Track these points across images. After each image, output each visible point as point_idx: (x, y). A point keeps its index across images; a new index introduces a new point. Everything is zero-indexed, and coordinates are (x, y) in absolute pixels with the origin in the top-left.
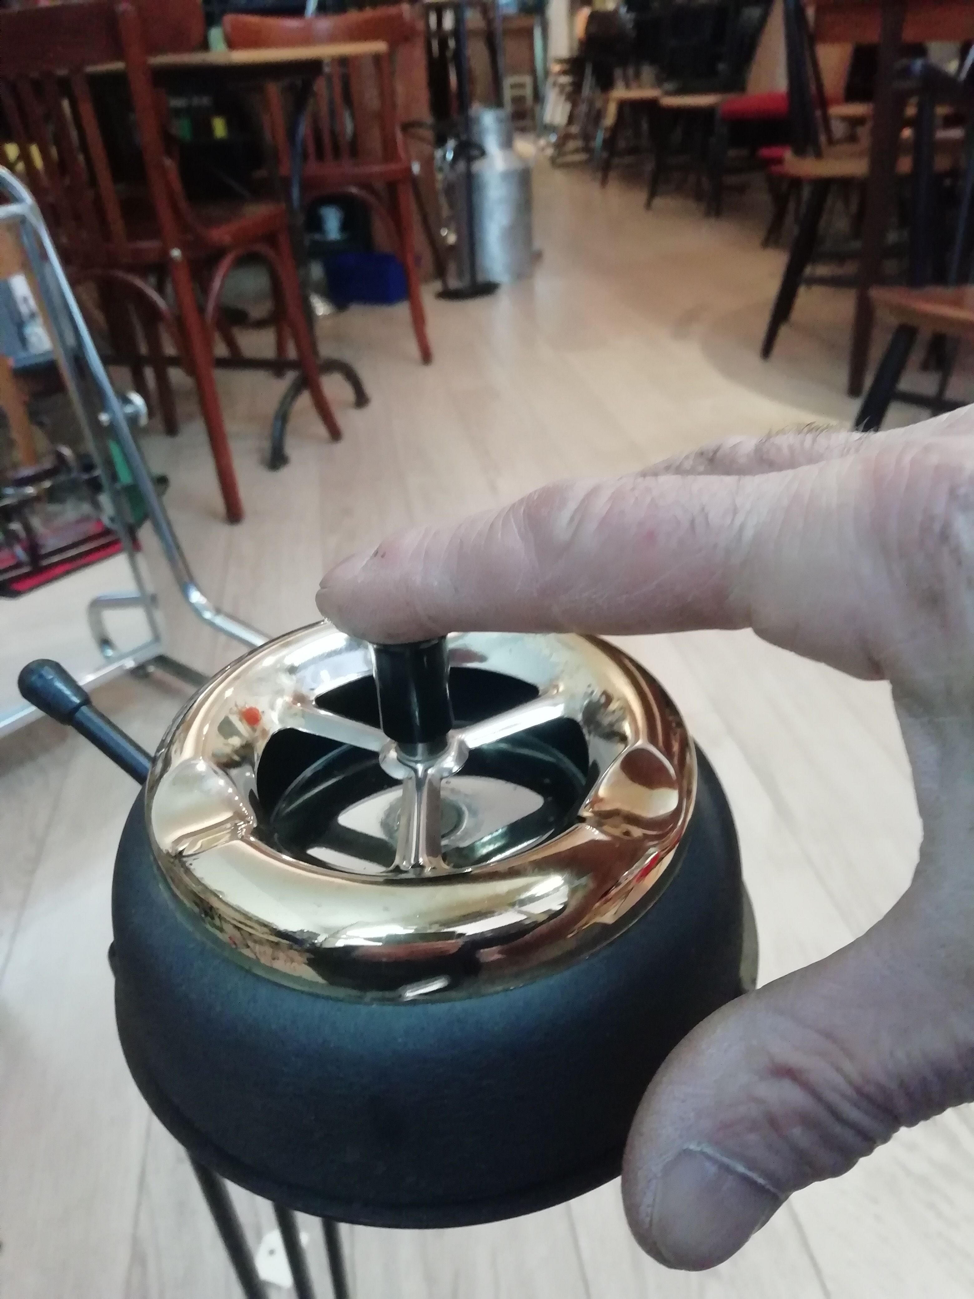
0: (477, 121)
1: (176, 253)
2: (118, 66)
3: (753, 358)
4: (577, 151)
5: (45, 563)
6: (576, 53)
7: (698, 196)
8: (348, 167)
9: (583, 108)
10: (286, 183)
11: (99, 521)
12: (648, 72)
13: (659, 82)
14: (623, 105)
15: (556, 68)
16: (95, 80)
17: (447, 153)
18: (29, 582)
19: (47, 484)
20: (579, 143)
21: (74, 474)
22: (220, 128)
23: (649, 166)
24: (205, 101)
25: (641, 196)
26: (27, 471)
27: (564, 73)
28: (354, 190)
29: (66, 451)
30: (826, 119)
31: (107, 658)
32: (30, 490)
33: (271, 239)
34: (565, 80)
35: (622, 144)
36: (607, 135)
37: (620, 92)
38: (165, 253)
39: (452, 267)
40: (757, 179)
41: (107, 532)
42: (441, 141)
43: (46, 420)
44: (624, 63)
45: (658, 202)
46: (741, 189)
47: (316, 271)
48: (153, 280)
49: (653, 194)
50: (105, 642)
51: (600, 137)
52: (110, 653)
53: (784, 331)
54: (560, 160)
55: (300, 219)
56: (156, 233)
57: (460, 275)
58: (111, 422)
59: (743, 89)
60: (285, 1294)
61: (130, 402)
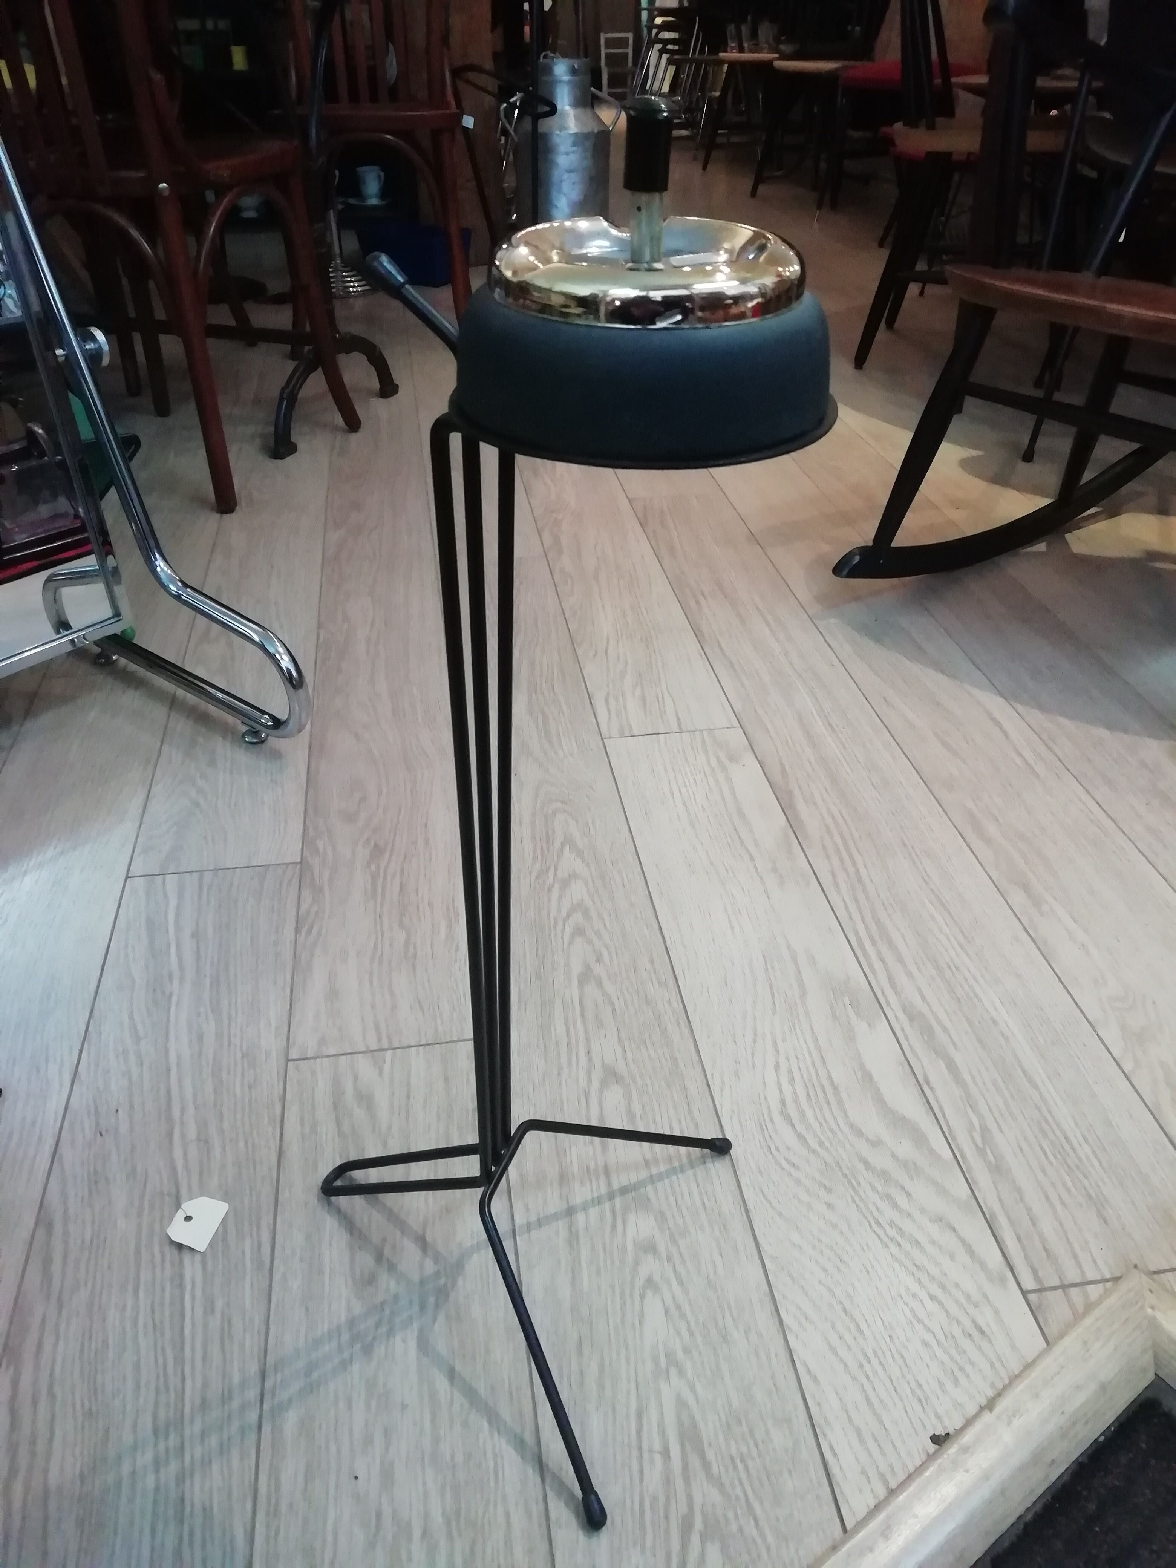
1: (164, 187)
3: (848, 366)
6: (684, 4)
8: (385, 110)
9: (688, 72)
12: (766, 30)
13: (777, 42)
14: (734, 69)
15: (659, 21)
19: (15, 467)
21: (46, 459)
24: (222, 24)
27: (670, 26)
28: (390, 138)
30: (947, 89)
33: (284, 183)
34: (669, 35)
35: (731, 118)
36: (715, 106)
37: (732, 53)
38: (151, 184)
45: (764, 189)
49: (758, 180)
50: (61, 625)
56: (141, 161)
58: (66, 356)
59: (871, 59)
60: (198, 1258)
61: (94, 339)
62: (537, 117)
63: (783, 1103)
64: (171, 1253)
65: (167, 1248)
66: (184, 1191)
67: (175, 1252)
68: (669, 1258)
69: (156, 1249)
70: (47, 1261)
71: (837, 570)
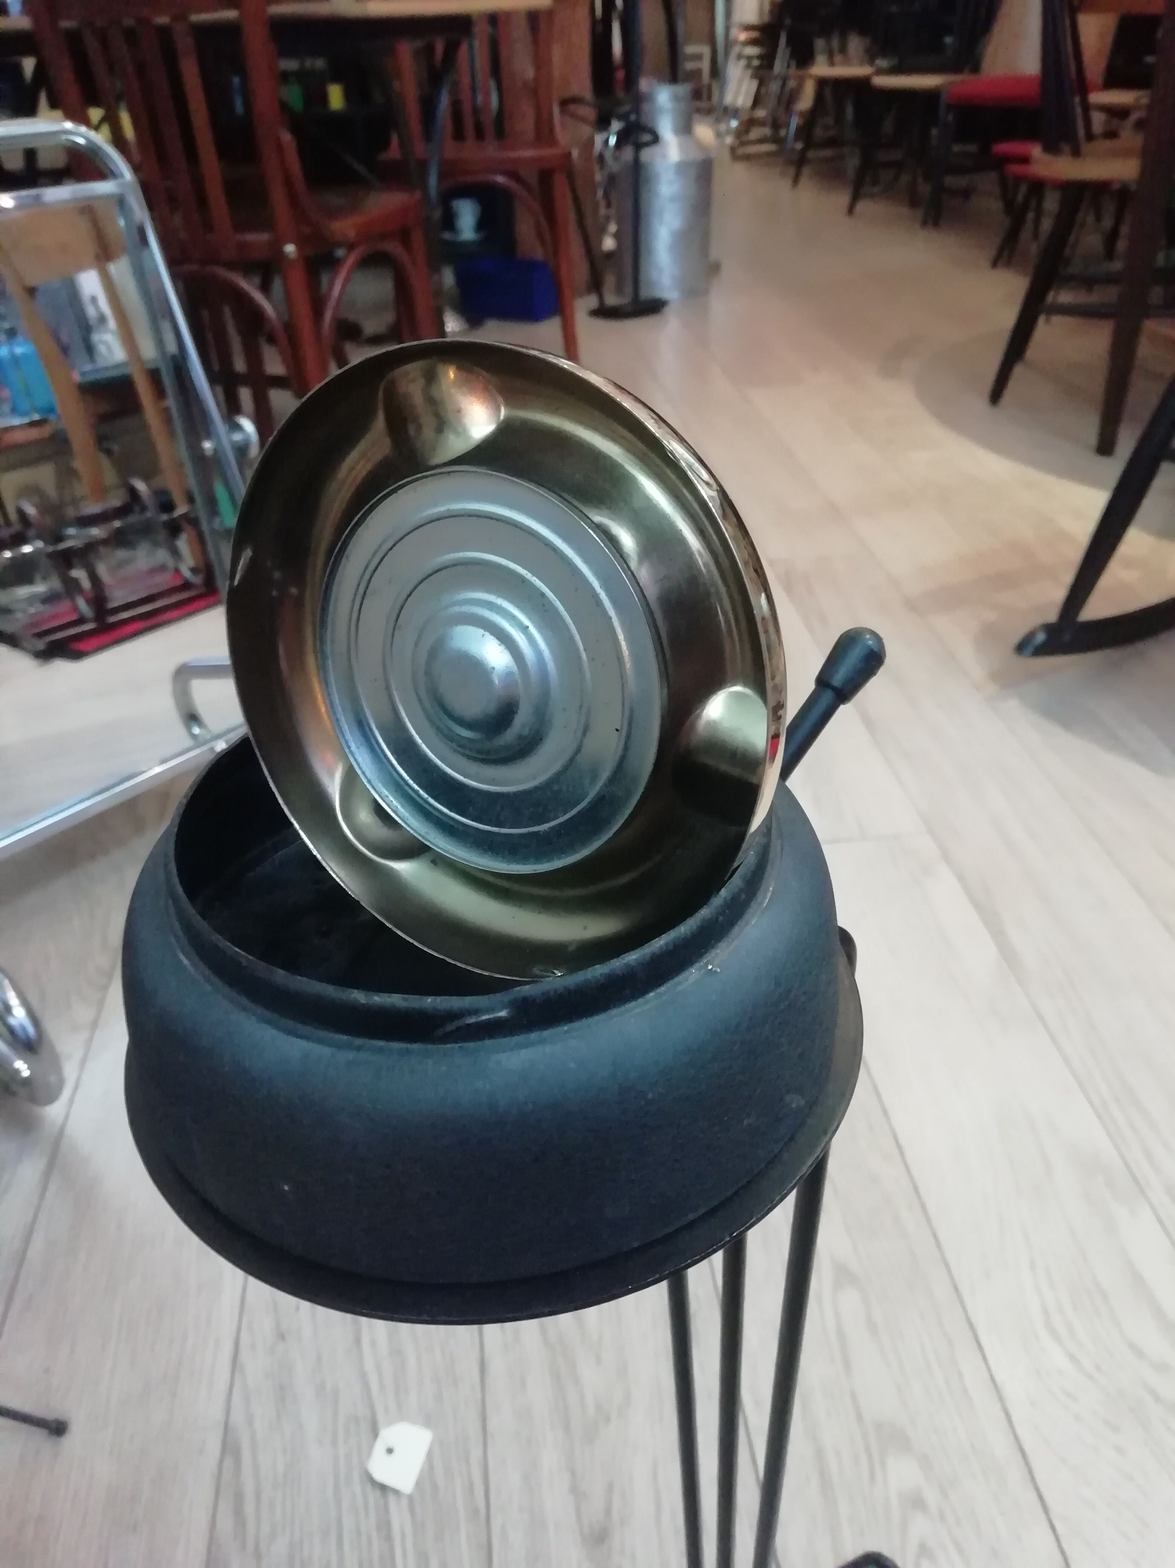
0: (648, 98)
1: (290, 249)
2: (231, 14)
3: (981, 403)
4: (761, 141)
5: (112, 619)
6: (766, 19)
7: (914, 202)
8: (491, 151)
9: (774, 87)
10: (423, 166)
11: (177, 571)
12: (856, 44)
13: (871, 57)
14: (822, 83)
15: (743, 36)
16: (203, 32)
17: (611, 137)
18: (94, 642)
19: (117, 524)
20: (767, 131)
21: (149, 514)
22: (336, 97)
23: (853, 162)
24: (320, 63)
25: (843, 198)
26: (92, 508)
27: (753, 42)
28: (500, 179)
29: (141, 486)
30: (1086, 108)
31: (194, 737)
32: (96, 532)
33: (404, 236)
34: (753, 51)
35: (819, 133)
36: (801, 122)
37: (821, 68)
38: (276, 246)
39: (610, 281)
40: (987, 181)
41: (186, 586)
42: (603, 123)
43: (116, 448)
44: (826, 32)
45: (862, 206)
46: (966, 193)
47: (448, 278)
48: (257, 280)
49: (856, 197)
50: (192, 718)
51: (795, 122)
52: (196, 730)
53: (1018, 370)
54: (741, 151)
55: (437, 214)
56: (267, 224)
57: (619, 290)
58: (216, 451)
59: (976, 69)
60: (404, 1502)
61: (238, 427)
62: (639, 147)
63: (1045, 1311)
64: (373, 1496)
65: (369, 1487)
66: (381, 1416)
67: (378, 1492)
68: (942, 1517)
69: (358, 1489)
70: (239, 1499)
71: (1021, 648)
